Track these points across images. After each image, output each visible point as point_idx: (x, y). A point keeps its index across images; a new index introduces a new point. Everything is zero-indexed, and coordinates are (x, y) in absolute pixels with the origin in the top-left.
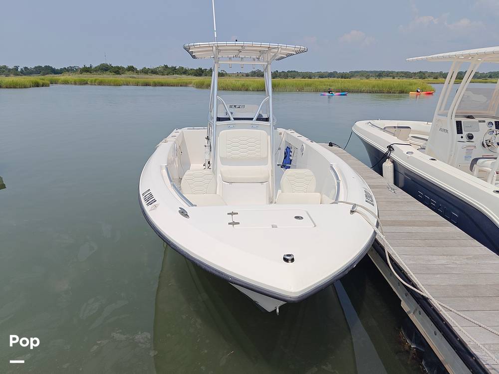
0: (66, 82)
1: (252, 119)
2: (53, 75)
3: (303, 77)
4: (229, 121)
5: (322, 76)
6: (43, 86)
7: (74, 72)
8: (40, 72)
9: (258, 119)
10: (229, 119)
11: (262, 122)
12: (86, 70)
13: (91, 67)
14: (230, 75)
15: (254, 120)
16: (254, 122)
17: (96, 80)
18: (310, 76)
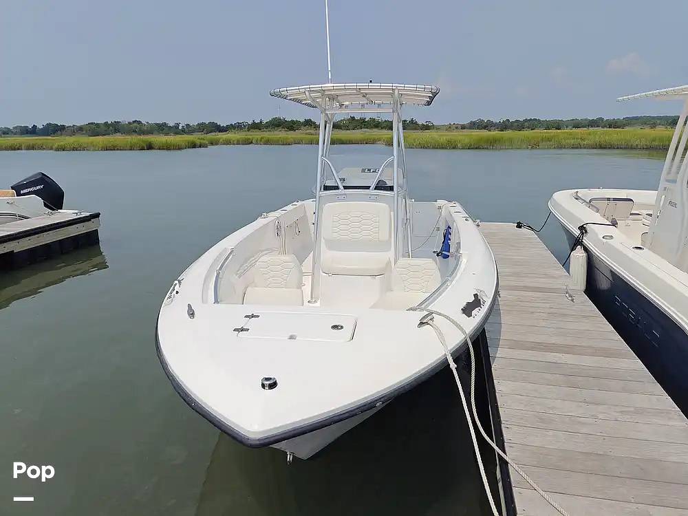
0: (228, 142)
1: (368, 188)
2: (217, 133)
3: (547, 128)
4: (337, 191)
5: (577, 125)
6: (200, 147)
7: (241, 129)
8: (204, 130)
9: (376, 188)
10: (337, 188)
11: (382, 191)
12: (256, 126)
13: (261, 122)
14: (438, 128)
15: (371, 188)
16: (372, 191)
17: (262, 138)
18: (558, 125)
